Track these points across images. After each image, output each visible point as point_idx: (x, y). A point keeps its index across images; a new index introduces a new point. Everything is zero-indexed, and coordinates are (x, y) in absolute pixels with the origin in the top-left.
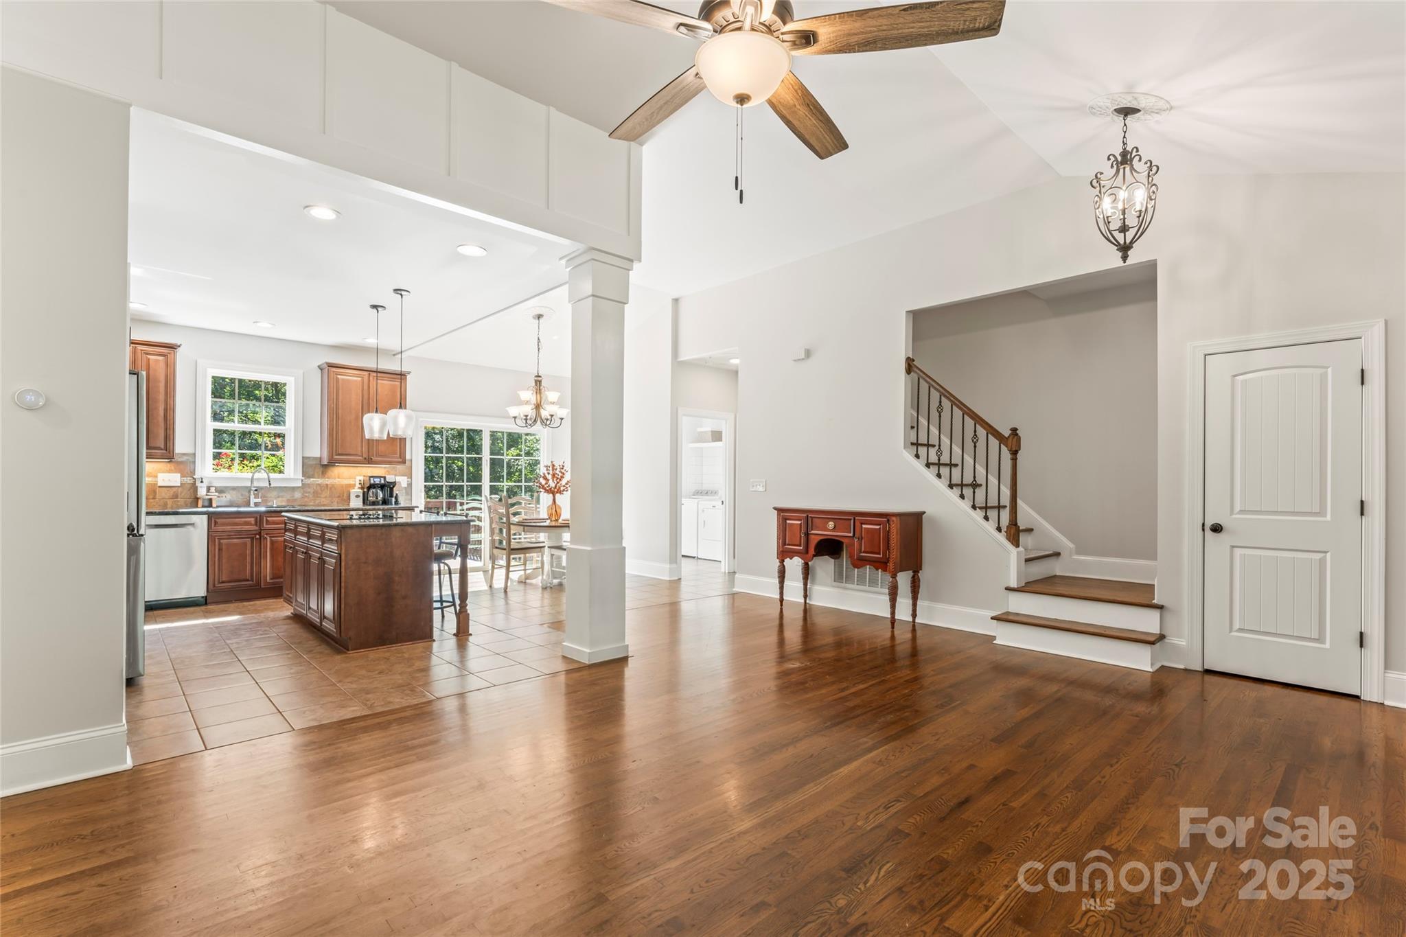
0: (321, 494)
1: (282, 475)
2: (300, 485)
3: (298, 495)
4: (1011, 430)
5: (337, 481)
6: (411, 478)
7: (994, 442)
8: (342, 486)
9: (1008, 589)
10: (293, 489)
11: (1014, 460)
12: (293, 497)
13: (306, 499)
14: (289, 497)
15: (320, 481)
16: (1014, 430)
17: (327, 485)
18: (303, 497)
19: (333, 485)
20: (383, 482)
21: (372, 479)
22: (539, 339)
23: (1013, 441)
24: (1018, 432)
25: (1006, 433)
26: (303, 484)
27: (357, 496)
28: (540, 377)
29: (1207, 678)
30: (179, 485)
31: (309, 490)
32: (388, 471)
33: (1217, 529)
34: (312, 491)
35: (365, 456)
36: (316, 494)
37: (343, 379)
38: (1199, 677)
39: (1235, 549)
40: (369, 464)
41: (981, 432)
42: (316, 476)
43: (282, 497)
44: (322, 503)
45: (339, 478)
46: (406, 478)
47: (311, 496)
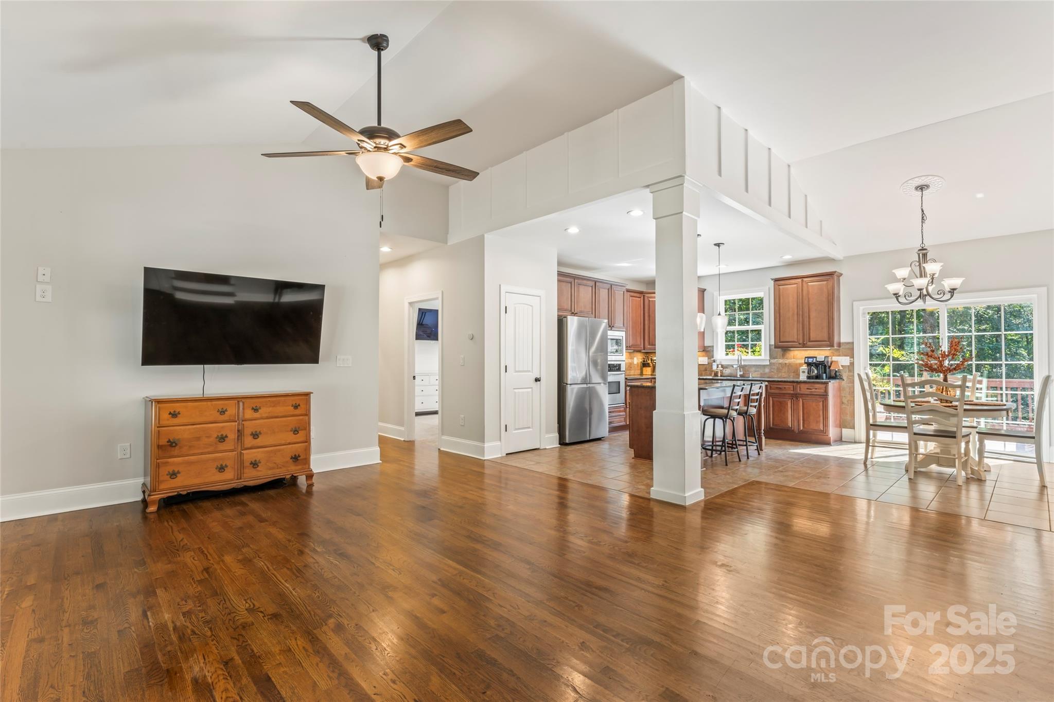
0: (782, 370)
1: (760, 356)
2: (769, 364)
3: (767, 370)
5: (792, 361)
6: (853, 358)
8: (796, 364)
10: (764, 366)
12: (764, 371)
13: (773, 374)
14: (761, 372)
15: (781, 361)
17: (786, 363)
18: (771, 372)
19: (790, 364)
20: (814, 361)
21: (806, 359)
22: (923, 211)
26: (770, 363)
27: (804, 372)
28: (926, 249)
30: (707, 363)
31: (774, 367)
32: (832, 353)
34: (776, 368)
35: (801, 342)
36: (779, 370)
37: (783, 288)
40: (803, 347)
42: (778, 357)
43: (758, 371)
44: (783, 376)
45: (794, 358)
46: (849, 357)
47: (775, 371)
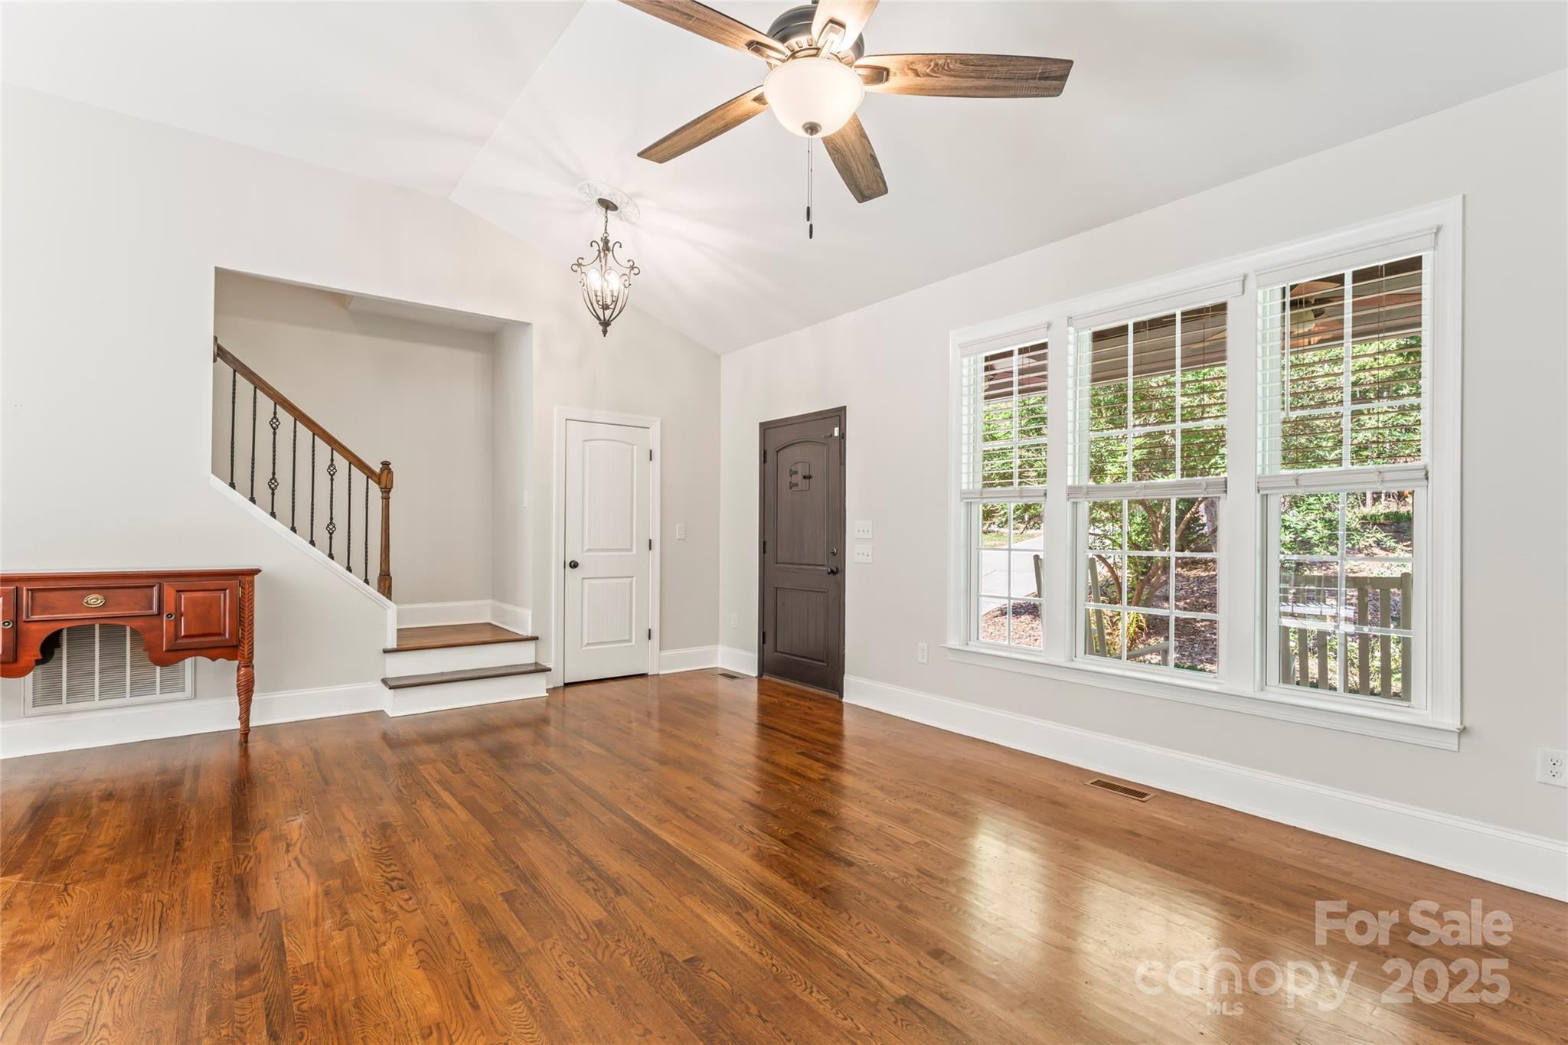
4: (382, 463)
7: (359, 476)
9: (386, 651)
11: (386, 499)
16: (386, 465)
23: (383, 477)
24: (390, 466)
25: (377, 468)
29: (569, 690)
33: (574, 565)
38: (561, 690)
39: (585, 581)
41: (341, 462)
